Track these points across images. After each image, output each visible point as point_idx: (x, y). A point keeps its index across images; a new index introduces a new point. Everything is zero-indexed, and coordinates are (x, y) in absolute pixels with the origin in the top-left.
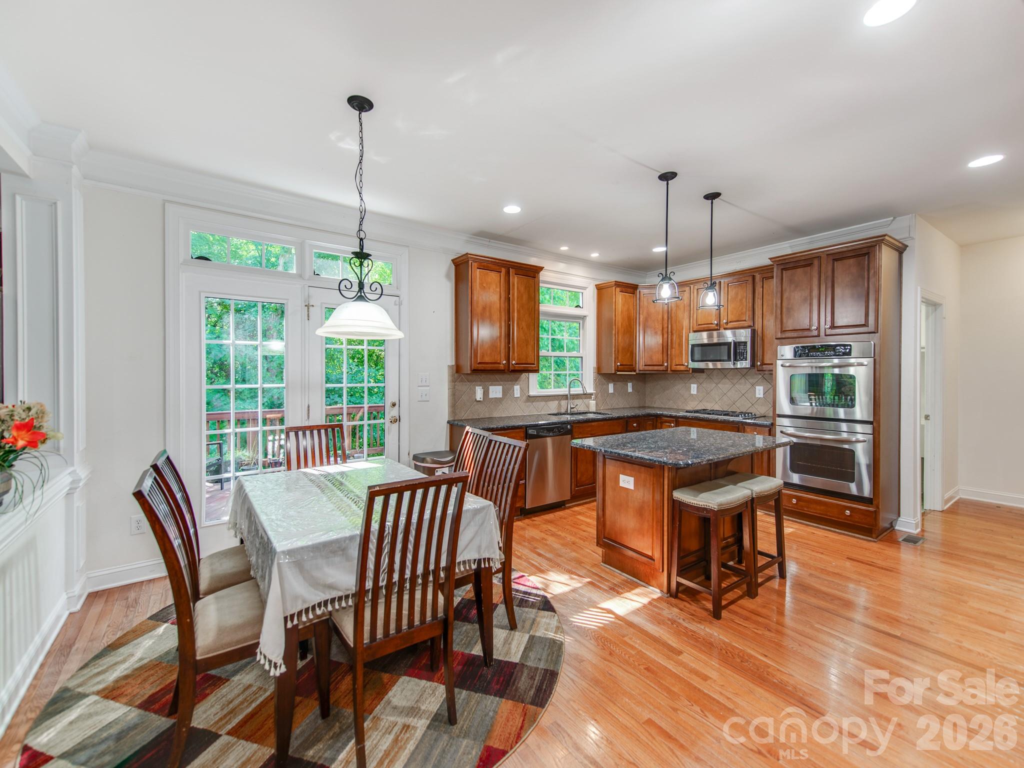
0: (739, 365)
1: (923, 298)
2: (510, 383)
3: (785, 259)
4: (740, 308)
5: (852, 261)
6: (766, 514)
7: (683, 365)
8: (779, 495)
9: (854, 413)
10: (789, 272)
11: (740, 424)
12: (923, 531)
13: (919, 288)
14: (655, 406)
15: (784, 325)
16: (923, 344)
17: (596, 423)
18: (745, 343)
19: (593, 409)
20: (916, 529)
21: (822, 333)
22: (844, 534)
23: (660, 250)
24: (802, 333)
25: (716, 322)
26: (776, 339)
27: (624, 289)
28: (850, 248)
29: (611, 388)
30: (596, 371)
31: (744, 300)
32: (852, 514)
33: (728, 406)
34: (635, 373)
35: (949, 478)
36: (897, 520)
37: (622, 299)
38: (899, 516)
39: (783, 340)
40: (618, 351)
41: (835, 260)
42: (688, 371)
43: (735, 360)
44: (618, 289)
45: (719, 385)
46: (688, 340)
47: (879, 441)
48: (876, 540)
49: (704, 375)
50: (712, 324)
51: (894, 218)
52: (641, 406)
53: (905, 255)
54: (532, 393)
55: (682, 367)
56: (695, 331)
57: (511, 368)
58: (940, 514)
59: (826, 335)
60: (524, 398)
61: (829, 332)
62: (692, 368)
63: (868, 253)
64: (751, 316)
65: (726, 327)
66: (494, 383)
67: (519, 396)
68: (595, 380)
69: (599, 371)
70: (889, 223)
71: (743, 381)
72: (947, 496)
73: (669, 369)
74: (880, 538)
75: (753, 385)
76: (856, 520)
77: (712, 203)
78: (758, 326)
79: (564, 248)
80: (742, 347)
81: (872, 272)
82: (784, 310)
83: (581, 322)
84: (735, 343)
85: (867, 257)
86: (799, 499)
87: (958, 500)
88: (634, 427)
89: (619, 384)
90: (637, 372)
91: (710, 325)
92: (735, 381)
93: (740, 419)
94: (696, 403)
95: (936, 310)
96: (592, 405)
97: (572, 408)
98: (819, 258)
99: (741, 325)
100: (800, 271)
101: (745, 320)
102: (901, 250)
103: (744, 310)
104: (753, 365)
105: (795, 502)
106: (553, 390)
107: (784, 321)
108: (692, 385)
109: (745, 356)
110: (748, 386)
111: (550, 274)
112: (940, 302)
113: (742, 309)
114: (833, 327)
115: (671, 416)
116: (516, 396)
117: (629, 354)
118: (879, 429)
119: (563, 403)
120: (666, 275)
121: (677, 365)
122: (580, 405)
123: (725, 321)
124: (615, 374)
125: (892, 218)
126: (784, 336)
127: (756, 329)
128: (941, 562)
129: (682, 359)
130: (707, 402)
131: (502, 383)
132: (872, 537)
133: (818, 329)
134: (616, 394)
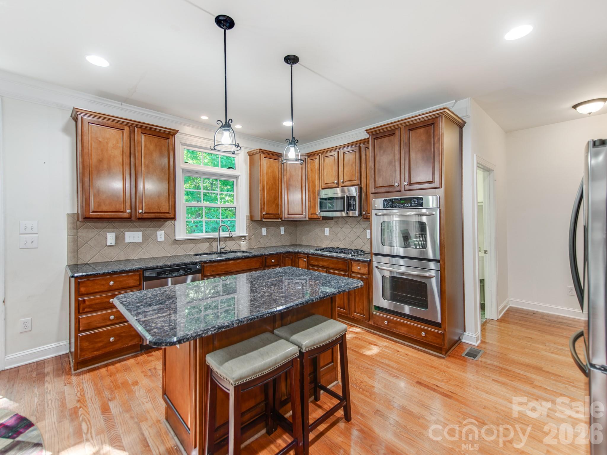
0: (351, 214)
1: (478, 163)
2: (152, 229)
3: (376, 131)
4: (351, 171)
5: (422, 130)
6: (367, 331)
7: (316, 214)
8: (342, 339)
9: (427, 253)
10: (379, 140)
11: (349, 260)
12: (482, 342)
13: (475, 155)
14: (303, 244)
15: (376, 184)
16: (481, 199)
17: (230, 262)
18: (355, 197)
19: (244, 248)
20: (477, 342)
21: (403, 189)
22: (422, 351)
23: (288, 124)
24: (389, 189)
25: (336, 182)
26: (372, 193)
27: (268, 156)
28: (421, 120)
29: (264, 231)
30: (249, 218)
31: (354, 165)
32: (427, 335)
33: (349, 244)
34: (280, 220)
35: (502, 292)
36: (462, 334)
37: (267, 164)
38: (465, 331)
39: (377, 194)
40: (264, 203)
41: (410, 130)
42: (319, 218)
43: (348, 210)
44: (263, 156)
45: (343, 229)
46: (319, 195)
47: (445, 276)
48: (444, 356)
49: (333, 222)
50: (333, 183)
51: (456, 101)
52: (293, 244)
53: (464, 129)
54: (177, 238)
55: (315, 215)
56: (323, 189)
57: (138, 216)
58: (496, 323)
59: (405, 190)
60: (170, 241)
61: (407, 188)
62: (322, 217)
63: (433, 124)
64: (359, 177)
65: (343, 185)
66: (131, 229)
67: (163, 239)
68: (248, 226)
69: (252, 218)
70: (452, 105)
71: (358, 226)
72: (500, 308)
73: (307, 217)
74: (448, 353)
75: (365, 229)
76: (430, 340)
77: (292, 66)
78: (363, 185)
79: (204, 118)
80: (352, 200)
81: (436, 138)
82: (376, 171)
83: (235, 180)
84: (348, 197)
85: (432, 126)
86: (389, 321)
87: (509, 308)
88: (272, 262)
89: (272, 228)
90: (283, 219)
91: (333, 184)
92: (353, 226)
93: (349, 256)
94: (329, 242)
95: (489, 175)
96: (244, 245)
97: (221, 249)
98: (399, 129)
99: (352, 184)
100: (386, 139)
101: (355, 180)
102: (460, 125)
103: (354, 172)
104: (361, 214)
105: (386, 324)
106: (204, 233)
107: (377, 179)
108: (326, 229)
109: (354, 207)
110: (362, 230)
111: (192, 138)
112: (493, 169)
113: (353, 172)
114: (410, 184)
115: (304, 253)
116: (159, 240)
117: (274, 206)
118: (444, 266)
119: (215, 244)
120: (226, 122)
121: (312, 214)
122: (231, 246)
123: (341, 181)
124: (261, 220)
125: (454, 101)
126: (376, 192)
127: (362, 186)
128: (493, 380)
129: (315, 210)
130: (335, 241)
131: (142, 229)
132: (441, 353)
133: (400, 185)
134: (269, 235)
